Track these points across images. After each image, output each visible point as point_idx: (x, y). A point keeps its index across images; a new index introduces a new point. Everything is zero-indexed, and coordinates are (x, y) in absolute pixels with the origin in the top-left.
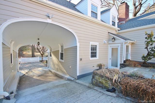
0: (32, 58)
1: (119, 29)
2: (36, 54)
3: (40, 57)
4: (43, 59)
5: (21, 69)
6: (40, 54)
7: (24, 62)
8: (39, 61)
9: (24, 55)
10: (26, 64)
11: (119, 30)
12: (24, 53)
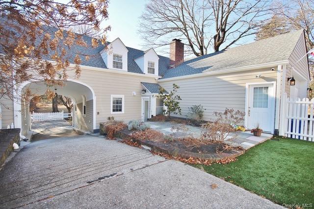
0: (54, 113)
1: (161, 77)
2: (59, 107)
3: (64, 113)
4: (70, 115)
5: (33, 128)
6: (66, 107)
7: (37, 120)
8: (63, 119)
9: (39, 110)
10: (41, 122)
11: (159, 79)
12: (39, 104)
